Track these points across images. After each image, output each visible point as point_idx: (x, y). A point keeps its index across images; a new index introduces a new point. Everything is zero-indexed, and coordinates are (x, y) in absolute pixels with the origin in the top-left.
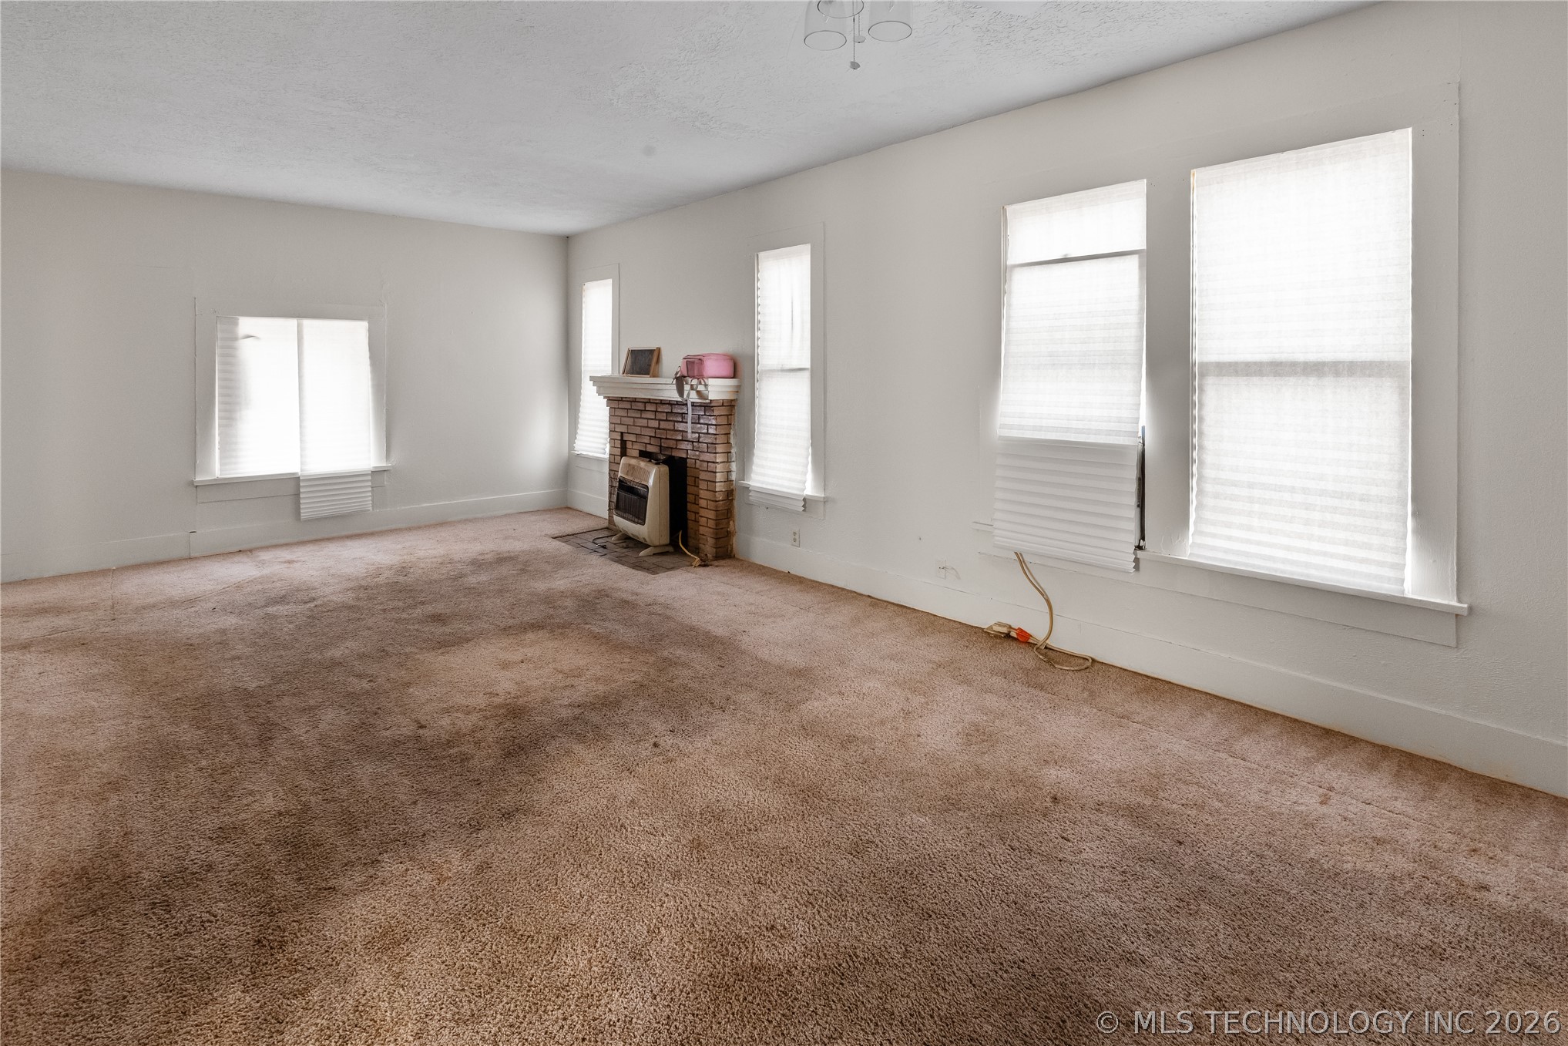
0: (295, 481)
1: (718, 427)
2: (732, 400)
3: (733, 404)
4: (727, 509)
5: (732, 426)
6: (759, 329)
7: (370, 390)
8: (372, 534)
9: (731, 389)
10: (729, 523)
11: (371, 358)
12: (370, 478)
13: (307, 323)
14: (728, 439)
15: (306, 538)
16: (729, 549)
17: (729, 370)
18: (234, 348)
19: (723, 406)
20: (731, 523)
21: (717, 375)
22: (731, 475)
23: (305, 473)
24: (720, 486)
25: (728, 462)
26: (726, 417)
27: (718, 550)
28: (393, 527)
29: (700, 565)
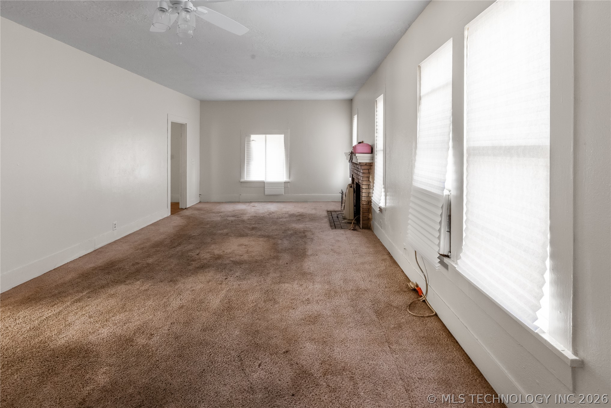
0: (263, 183)
1: (363, 174)
2: (371, 163)
3: (371, 164)
4: (368, 209)
5: (371, 174)
6: (377, 133)
7: (284, 156)
8: (284, 202)
9: (369, 158)
10: (369, 214)
11: (285, 146)
12: (283, 184)
13: (268, 136)
14: (369, 179)
15: (267, 201)
16: (369, 225)
17: (370, 151)
18: (250, 144)
19: (366, 165)
20: (370, 214)
21: (362, 152)
22: (370, 194)
23: (266, 181)
24: (364, 198)
25: (368, 189)
26: (368, 170)
27: (363, 225)
28: (291, 200)
29: (353, 230)
